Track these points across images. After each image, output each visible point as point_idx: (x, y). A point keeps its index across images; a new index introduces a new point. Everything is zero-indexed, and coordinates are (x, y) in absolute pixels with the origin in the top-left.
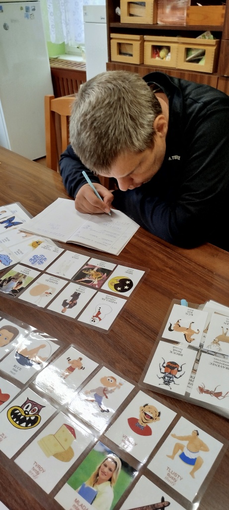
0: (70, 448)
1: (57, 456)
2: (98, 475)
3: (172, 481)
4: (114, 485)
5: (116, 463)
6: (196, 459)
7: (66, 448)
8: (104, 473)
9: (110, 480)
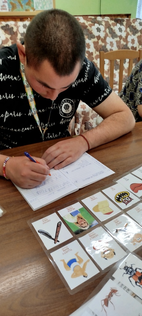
0: (99, 211)
1: (97, 206)
2: (81, 219)
3: (64, 249)
4: (74, 224)
5: (84, 227)
6: (70, 267)
7: (100, 210)
8: (82, 221)
9: (77, 223)
